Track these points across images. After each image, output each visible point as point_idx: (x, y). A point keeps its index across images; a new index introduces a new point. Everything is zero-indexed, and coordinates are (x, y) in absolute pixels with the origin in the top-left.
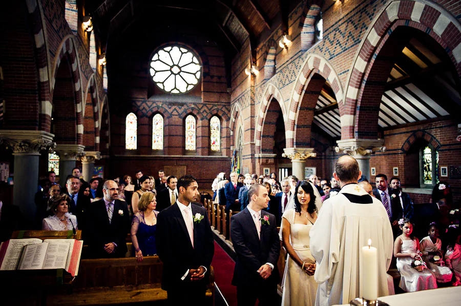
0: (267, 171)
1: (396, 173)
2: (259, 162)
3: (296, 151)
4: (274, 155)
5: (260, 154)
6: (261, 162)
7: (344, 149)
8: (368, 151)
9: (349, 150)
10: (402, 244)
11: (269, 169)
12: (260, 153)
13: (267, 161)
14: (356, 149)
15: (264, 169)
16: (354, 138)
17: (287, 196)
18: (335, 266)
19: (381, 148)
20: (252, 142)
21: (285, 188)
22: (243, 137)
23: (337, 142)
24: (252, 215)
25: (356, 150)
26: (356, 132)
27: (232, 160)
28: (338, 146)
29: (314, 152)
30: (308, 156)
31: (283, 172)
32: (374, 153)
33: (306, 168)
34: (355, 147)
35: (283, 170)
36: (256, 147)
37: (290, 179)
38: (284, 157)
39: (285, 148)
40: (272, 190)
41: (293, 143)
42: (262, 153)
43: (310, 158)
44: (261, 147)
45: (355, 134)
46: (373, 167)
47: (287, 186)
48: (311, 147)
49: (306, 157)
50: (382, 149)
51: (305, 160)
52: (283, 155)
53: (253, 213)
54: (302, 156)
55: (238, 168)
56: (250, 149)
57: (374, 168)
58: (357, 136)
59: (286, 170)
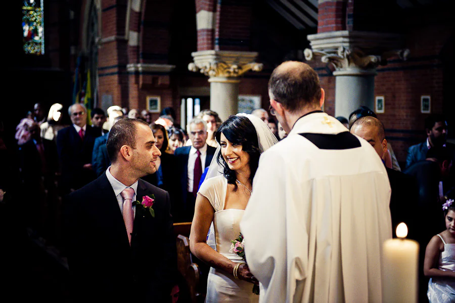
0: (153, 103)
1: (426, 107)
2: (137, 82)
3: (219, 59)
4: (168, 67)
5: (139, 65)
6: (141, 83)
7: (323, 52)
8: (373, 59)
9: (332, 55)
10: (443, 250)
11: (159, 100)
12: (138, 62)
13: (155, 80)
14: (347, 52)
15: (148, 99)
16: (344, 29)
17: (199, 154)
18: (301, 286)
19: (399, 53)
20: (121, 37)
21: (196, 136)
22: (99, 26)
23: (310, 37)
24: (117, 192)
25: (348, 57)
26: (350, 16)
27: (75, 79)
28: (310, 47)
29: (257, 61)
30: (246, 68)
31: (190, 105)
32: (383, 62)
33: (240, 97)
34: (348, 48)
35: (190, 101)
36: (129, 49)
37: (206, 117)
38: (192, 72)
39: (196, 50)
40: (170, 142)
41: (213, 39)
42: (144, 62)
43: (250, 74)
44: (141, 49)
45: (347, 20)
46: (379, 94)
47: (201, 132)
48: (251, 50)
49: (241, 72)
50: (402, 54)
51: (239, 77)
52: (191, 67)
53: (119, 188)
54: (231, 70)
55: (88, 95)
56: (115, 53)
57: (382, 98)
58: (351, 25)
59: (197, 101)
